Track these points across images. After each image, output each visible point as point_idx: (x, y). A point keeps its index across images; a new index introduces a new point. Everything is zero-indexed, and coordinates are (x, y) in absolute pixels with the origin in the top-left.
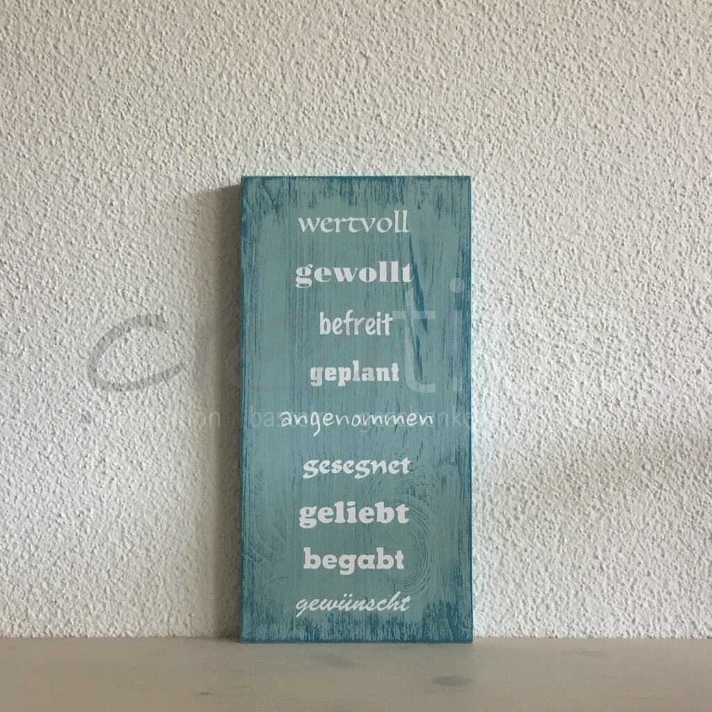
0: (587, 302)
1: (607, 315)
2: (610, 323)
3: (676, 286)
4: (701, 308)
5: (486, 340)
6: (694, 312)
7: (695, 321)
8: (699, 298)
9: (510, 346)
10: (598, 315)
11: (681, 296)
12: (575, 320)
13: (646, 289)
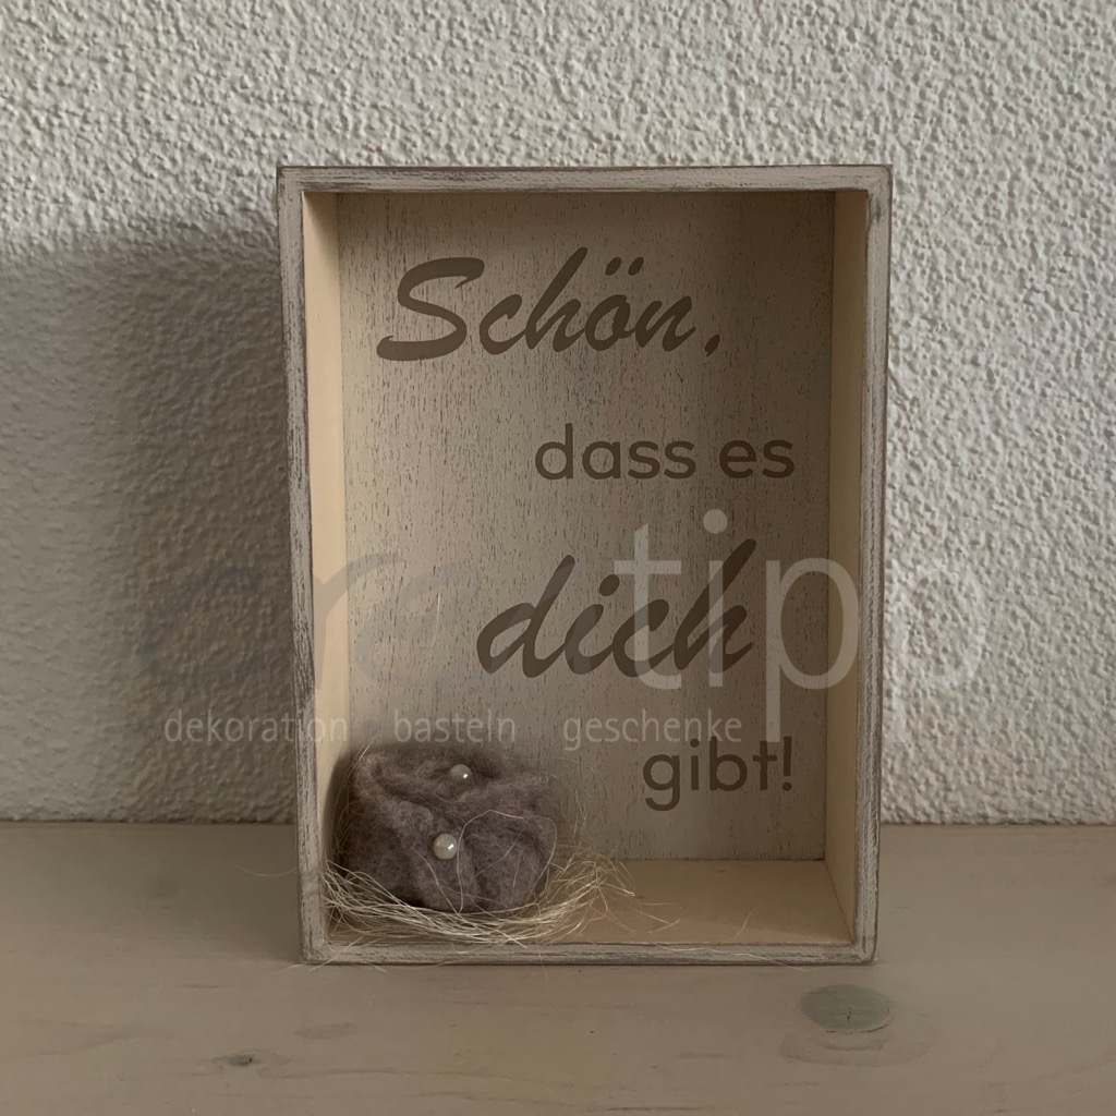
0: (308, 64)
1: (354, 98)
2: (363, 116)
3: (516, 26)
4: (574, 81)
5: (73, 157)
6: (557, 91)
7: (559, 111)
8: (569, 55)
9: (130, 172)
10: (333, 98)
11: (527, 52)
12: (281, 110)
13: (445, 34)
